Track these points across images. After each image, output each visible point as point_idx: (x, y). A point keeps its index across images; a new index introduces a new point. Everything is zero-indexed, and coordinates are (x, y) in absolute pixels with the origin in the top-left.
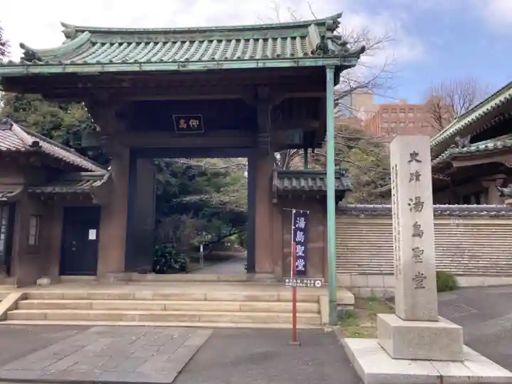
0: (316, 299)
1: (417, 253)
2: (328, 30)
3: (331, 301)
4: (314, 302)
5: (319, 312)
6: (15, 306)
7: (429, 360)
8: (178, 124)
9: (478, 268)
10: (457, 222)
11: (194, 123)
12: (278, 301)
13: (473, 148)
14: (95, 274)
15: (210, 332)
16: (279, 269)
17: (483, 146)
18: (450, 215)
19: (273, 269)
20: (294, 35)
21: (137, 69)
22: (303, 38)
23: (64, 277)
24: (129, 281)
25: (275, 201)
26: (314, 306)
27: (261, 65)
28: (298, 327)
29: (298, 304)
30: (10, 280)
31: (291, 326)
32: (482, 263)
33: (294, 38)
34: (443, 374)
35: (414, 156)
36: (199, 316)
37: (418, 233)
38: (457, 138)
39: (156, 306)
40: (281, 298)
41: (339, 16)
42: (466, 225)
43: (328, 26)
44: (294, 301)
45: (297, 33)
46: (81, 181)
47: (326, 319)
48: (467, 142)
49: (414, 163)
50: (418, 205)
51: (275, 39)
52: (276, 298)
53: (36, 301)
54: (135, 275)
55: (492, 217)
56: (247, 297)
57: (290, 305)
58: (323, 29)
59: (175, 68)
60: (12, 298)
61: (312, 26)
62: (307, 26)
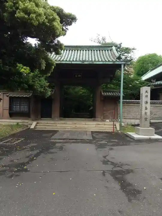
0: (114, 125)
1: (146, 113)
3: (120, 125)
5: (116, 128)
6: (36, 125)
8: (75, 76)
11: (80, 76)
12: (105, 125)
13: (156, 83)
14: (51, 118)
15: (90, 132)
16: (102, 117)
17: (159, 83)
20: (107, 49)
21: (70, 63)
22: (111, 50)
23: (42, 118)
24: (61, 120)
27: (104, 63)
28: (114, 131)
30: (30, 119)
35: (146, 91)
37: (146, 109)
38: (152, 80)
39: (74, 126)
41: (121, 44)
42: (153, 106)
43: (118, 47)
45: (109, 49)
47: (119, 129)
48: (155, 81)
49: (147, 93)
50: (147, 102)
52: (104, 124)
53: (41, 124)
56: (96, 124)
59: (81, 63)
60: (34, 123)
61: (114, 47)
62: (112, 47)
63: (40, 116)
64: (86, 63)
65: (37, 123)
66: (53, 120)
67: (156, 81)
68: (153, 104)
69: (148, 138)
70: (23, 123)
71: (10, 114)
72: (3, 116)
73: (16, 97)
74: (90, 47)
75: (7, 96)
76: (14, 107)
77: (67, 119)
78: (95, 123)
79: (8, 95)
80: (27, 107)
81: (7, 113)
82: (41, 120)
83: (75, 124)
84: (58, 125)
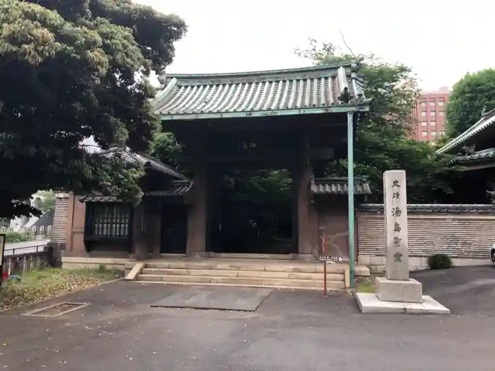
0: (342, 271)
2: (353, 71)
3: (351, 272)
4: (340, 274)
5: (344, 281)
6: (141, 272)
7: (402, 302)
8: (242, 145)
9: (469, 252)
10: (453, 217)
11: (253, 145)
12: (315, 272)
14: (185, 253)
15: (271, 290)
16: (316, 251)
18: (447, 212)
19: (312, 251)
20: (326, 76)
21: (219, 117)
22: (333, 78)
23: (163, 254)
24: (209, 257)
25: (313, 202)
26: (340, 276)
27: (302, 112)
28: (328, 289)
29: (327, 275)
30: (131, 255)
31: (323, 289)
32: (472, 248)
33: (326, 78)
34: (407, 308)
35: (396, 183)
36: (261, 281)
37: (397, 229)
38: (464, 147)
39: (233, 274)
40: (317, 270)
41: (362, 59)
43: (353, 69)
44: (325, 272)
45: (330, 74)
46: (174, 186)
47: (348, 284)
48: (472, 150)
49: (396, 187)
50: (398, 212)
51: (312, 80)
52: (314, 270)
53: (154, 269)
54: (212, 254)
55: (480, 214)
57: (322, 275)
58: (349, 71)
59: (244, 116)
60: (138, 266)
61: (341, 68)
62: (337, 68)
63: (157, 249)
64: (255, 115)
65: (146, 266)
66: (189, 257)
67: (477, 149)
68: (458, 214)
69: (400, 309)
70: (114, 266)
71: (86, 242)
72: (71, 249)
73: (103, 203)
74: (281, 73)
75: (82, 201)
76: (96, 225)
77: (223, 255)
78: (291, 266)
79: (83, 198)
80: (125, 228)
81: (79, 240)
82: (161, 258)
83: (238, 268)
84: (193, 272)
